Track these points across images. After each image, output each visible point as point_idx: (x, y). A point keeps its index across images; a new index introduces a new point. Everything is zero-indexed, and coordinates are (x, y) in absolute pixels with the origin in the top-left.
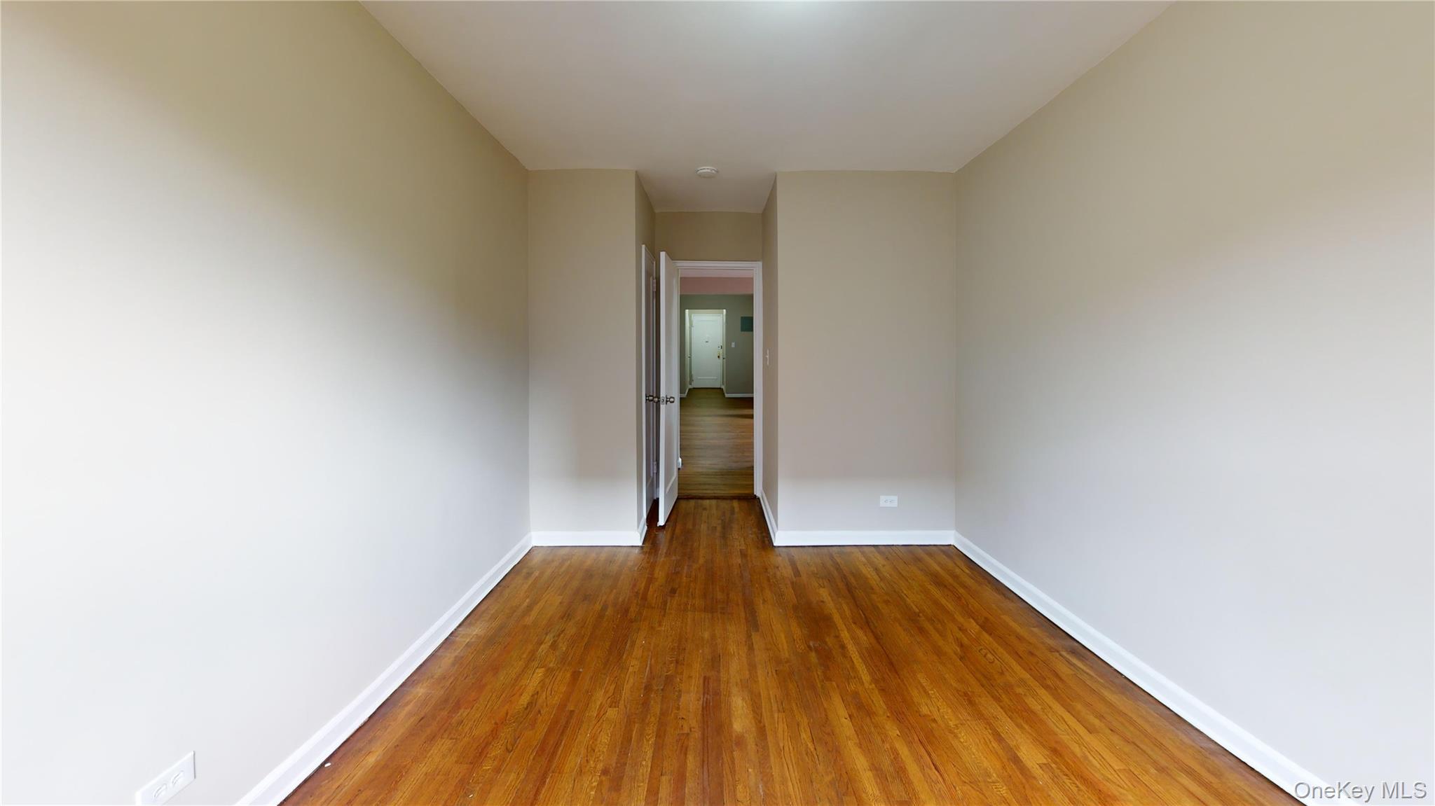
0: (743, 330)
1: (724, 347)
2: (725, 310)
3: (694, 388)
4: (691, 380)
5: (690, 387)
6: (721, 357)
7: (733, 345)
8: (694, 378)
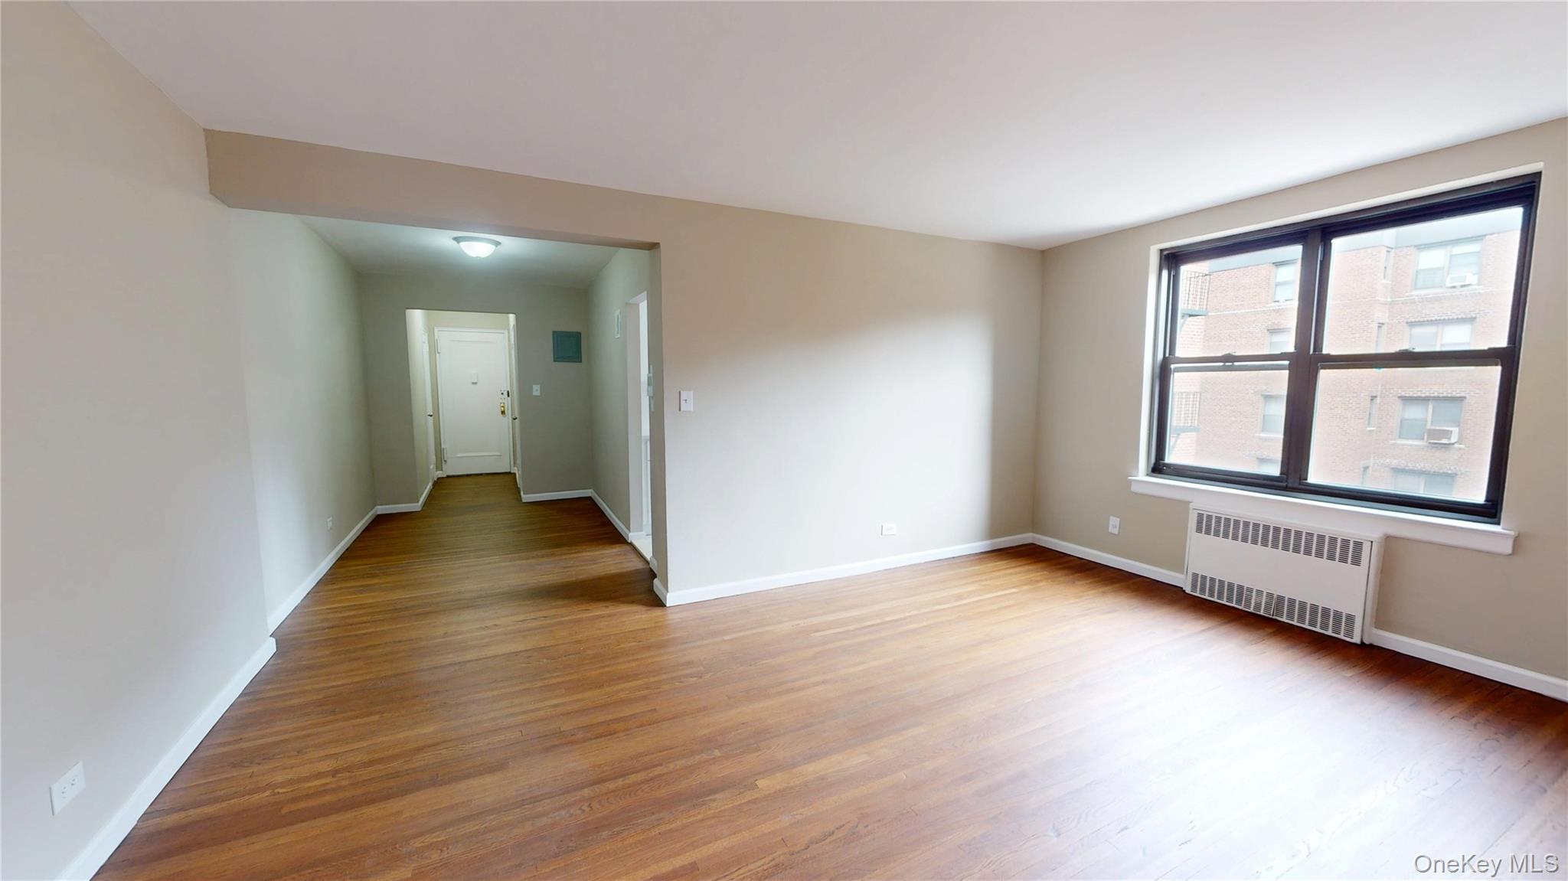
0: (558, 358)
1: (515, 393)
2: (512, 317)
3: (448, 477)
4: (440, 461)
5: (440, 474)
6: (508, 412)
7: (536, 390)
8: (448, 455)
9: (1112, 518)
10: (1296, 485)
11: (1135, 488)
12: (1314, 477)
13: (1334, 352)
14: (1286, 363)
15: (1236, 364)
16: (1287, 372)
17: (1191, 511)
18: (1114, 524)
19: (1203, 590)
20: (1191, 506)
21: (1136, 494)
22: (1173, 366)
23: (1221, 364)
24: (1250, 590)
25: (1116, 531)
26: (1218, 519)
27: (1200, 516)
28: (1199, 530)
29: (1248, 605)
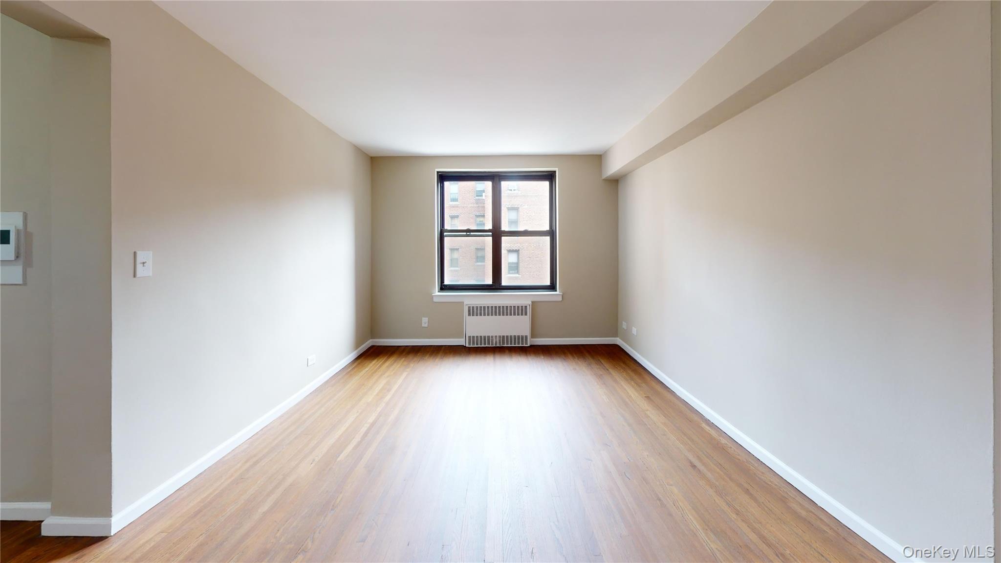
9: (423, 318)
10: (498, 287)
11: (435, 300)
12: (504, 283)
13: (507, 229)
14: (491, 233)
15: (471, 233)
16: (491, 238)
17: (465, 306)
18: (425, 321)
19: (473, 344)
20: (465, 303)
21: (436, 302)
22: (445, 234)
23: (465, 233)
24: (492, 337)
25: (426, 325)
26: (477, 307)
27: (469, 307)
28: (469, 315)
29: (492, 344)
